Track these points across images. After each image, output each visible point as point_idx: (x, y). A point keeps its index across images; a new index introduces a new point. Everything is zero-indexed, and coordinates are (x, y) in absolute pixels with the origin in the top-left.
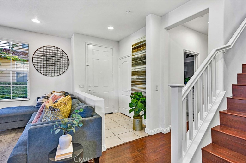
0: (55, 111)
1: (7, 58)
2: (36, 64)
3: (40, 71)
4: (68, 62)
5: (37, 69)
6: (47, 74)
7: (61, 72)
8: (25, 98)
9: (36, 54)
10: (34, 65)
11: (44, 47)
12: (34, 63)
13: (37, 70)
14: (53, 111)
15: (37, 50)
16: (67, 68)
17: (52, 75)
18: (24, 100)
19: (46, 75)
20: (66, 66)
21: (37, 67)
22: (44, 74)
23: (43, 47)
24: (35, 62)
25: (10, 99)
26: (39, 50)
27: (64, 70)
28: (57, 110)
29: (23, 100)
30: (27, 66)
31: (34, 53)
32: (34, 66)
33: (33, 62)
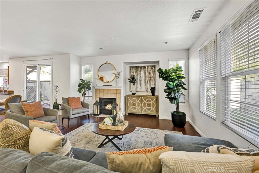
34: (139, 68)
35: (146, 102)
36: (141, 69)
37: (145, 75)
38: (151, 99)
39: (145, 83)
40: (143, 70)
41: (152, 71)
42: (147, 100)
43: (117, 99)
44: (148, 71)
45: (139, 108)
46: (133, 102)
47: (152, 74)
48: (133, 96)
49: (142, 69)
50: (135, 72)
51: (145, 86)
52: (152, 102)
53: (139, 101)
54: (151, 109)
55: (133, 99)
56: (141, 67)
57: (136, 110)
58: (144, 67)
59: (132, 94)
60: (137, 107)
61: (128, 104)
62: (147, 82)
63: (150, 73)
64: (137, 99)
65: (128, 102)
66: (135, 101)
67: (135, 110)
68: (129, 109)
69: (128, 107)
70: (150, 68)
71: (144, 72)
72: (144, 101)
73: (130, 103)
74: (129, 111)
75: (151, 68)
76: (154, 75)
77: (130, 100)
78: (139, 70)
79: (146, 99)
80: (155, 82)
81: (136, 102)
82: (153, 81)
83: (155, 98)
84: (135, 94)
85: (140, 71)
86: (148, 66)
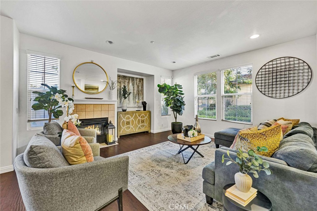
0: (244, 141)
1: (246, 83)
2: (259, 85)
3: (264, 93)
4: (310, 74)
5: (260, 90)
6: (274, 95)
7: (296, 92)
8: (248, 121)
9: (259, 73)
10: (257, 86)
11: (270, 62)
12: (257, 85)
13: (261, 92)
14: (242, 140)
15: (261, 69)
16: (308, 83)
17: (280, 96)
18: (248, 123)
19: (272, 97)
20: (306, 81)
21: (260, 88)
22: (269, 95)
23: (268, 62)
24: (258, 83)
25: (236, 120)
26: (263, 68)
27: (301, 88)
28: (247, 141)
29: (246, 123)
30: (250, 88)
31: (258, 73)
32: (258, 88)
33: (256, 83)
34: (127, 79)
35: (140, 119)
36: (129, 80)
37: (134, 88)
38: (145, 115)
39: (134, 97)
40: (132, 82)
41: (140, 84)
42: (141, 117)
43: (109, 118)
44: (136, 83)
45: (133, 126)
46: (126, 120)
47: (140, 87)
48: (124, 112)
49: (131, 80)
50: (122, 82)
51: (134, 100)
52: (145, 118)
53: (133, 118)
54: (144, 125)
55: (126, 116)
56: (130, 78)
57: (130, 130)
58: (133, 78)
59: (122, 111)
60: (131, 126)
61: (120, 124)
62: (135, 95)
63: (138, 87)
64: (131, 116)
65: (121, 121)
66: (129, 118)
67: (128, 129)
68: (122, 130)
69: (121, 127)
70: (138, 80)
71: (133, 84)
72: (138, 118)
73: (122, 122)
74: (121, 133)
75: (140, 81)
76: (142, 88)
77: (123, 118)
78: (127, 81)
79: (140, 115)
80: (143, 96)
81: (130, 120)
82: (141, 95)
83: (148, 113)
84: (126, 110)
85: (129, 83)
86: (137, 78)
